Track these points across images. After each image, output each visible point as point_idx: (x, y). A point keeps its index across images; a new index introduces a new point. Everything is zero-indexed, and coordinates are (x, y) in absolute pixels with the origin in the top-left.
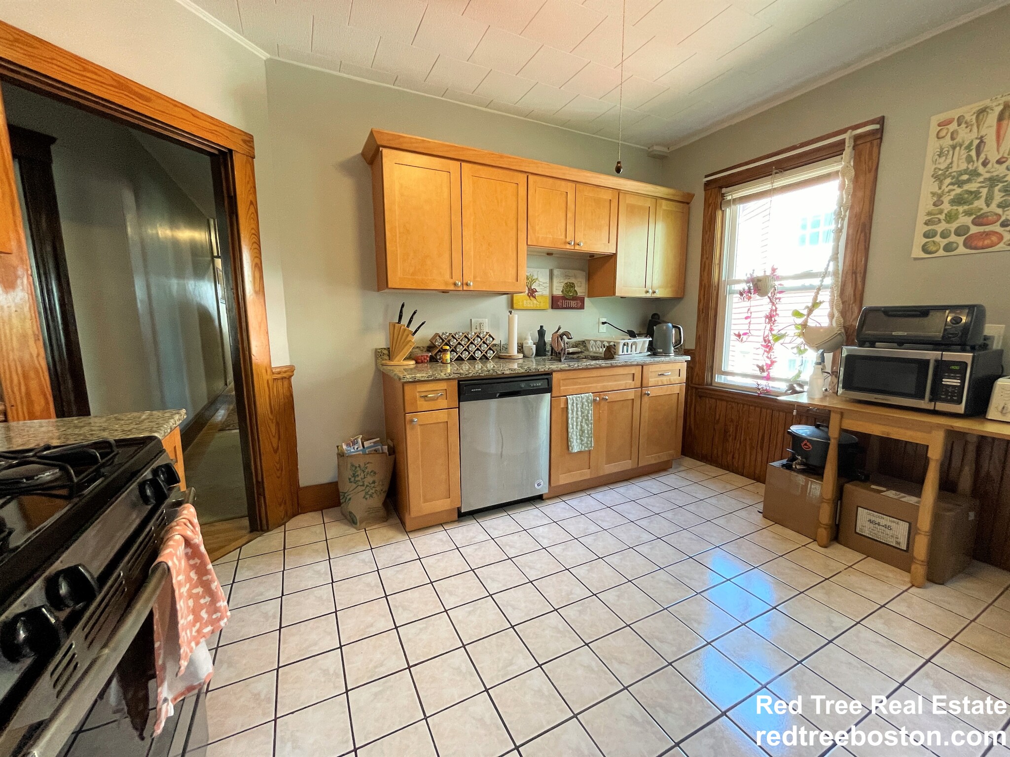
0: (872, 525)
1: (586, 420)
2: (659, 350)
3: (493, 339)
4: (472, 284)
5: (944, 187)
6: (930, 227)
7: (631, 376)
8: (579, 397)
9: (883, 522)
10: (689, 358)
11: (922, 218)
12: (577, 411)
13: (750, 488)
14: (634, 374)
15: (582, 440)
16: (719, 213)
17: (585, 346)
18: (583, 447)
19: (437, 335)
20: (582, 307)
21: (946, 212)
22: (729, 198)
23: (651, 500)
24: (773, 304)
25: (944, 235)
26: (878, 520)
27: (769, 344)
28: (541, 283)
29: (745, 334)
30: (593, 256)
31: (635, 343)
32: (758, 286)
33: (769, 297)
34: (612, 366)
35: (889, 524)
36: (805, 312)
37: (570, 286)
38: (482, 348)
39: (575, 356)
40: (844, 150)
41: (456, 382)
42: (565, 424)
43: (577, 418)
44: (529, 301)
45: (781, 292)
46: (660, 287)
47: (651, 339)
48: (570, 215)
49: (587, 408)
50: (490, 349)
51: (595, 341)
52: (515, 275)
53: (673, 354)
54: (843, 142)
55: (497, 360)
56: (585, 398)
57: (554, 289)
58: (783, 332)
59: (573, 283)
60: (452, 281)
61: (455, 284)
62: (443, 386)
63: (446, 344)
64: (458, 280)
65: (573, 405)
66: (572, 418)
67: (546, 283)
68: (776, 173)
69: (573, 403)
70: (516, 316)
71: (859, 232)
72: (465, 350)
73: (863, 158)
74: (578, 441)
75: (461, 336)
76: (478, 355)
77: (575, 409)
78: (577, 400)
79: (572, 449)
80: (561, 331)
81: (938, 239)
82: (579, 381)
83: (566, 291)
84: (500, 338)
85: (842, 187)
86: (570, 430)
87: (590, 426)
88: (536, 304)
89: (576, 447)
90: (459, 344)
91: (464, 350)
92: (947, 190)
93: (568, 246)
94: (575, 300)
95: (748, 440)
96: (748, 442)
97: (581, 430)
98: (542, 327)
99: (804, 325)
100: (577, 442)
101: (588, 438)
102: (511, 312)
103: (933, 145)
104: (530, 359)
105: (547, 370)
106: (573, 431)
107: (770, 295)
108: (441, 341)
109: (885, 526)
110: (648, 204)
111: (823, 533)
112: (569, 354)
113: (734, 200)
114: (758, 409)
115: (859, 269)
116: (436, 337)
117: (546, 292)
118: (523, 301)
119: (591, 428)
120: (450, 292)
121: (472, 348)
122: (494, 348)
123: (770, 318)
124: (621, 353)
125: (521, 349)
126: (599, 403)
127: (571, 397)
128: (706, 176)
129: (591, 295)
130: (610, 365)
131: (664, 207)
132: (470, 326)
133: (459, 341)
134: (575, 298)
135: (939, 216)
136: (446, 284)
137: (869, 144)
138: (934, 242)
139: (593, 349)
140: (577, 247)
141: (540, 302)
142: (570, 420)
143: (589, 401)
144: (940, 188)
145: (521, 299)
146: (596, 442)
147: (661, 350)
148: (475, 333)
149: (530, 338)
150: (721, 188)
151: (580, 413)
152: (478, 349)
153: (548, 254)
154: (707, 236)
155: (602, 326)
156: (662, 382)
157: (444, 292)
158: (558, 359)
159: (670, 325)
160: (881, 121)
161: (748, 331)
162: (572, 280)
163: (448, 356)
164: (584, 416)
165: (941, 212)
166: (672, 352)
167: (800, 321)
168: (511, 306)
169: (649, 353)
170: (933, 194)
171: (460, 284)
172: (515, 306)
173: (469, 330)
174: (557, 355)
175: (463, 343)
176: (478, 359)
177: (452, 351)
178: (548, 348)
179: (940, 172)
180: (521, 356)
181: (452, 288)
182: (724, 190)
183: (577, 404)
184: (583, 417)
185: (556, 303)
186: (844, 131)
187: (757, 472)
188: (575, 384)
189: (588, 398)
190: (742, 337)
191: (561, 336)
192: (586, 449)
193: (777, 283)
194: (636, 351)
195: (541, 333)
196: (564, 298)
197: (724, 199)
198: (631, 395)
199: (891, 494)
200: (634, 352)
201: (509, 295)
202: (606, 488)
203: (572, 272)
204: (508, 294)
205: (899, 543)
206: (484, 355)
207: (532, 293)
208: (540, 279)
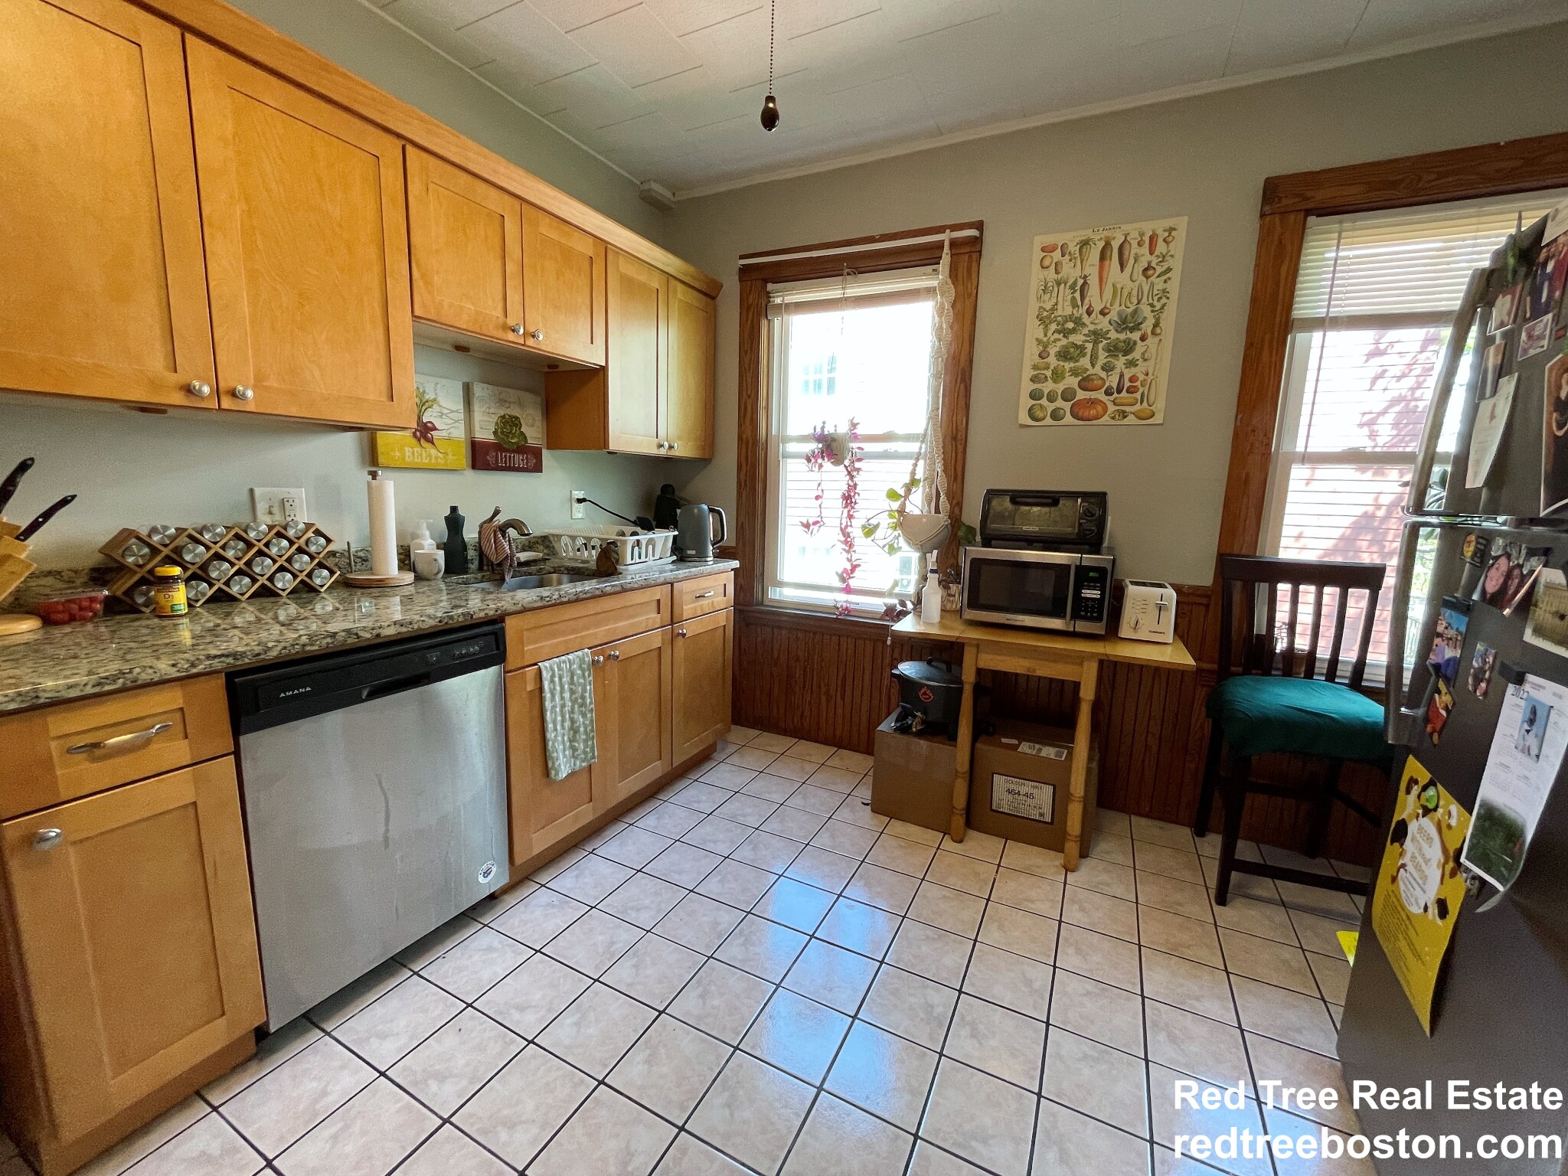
0: (1010, 797)
1: (581, 706)
2: (689, 552)
3: (329, 541)
4: (250, 394)
5: (1049, 334)
6: (1036, 386)
7: (655, 604)
8: (564, 662)
9: (1024, 790)
10: (736, 564)
11: (1028, 373)
12: (562, 691)
13: (835, 762)
14: (659, 601)
15: (574, 749)
16: (764, 323)
17: (547, 547)
18: (578, 763)
19: (127, 534)
20: (538, 468)
21: (1052, 367)
22: (778, 301)
23: (706, 829)
24: (852, 477)
25: (1051, 398)
26: (1017, 789)
27: (849, 539)
28: (445, 411)
29: (815, 523)
30: (557, 367)
31: (651, 541)
32: (831, 448)
33: (846, 467)
34: (624, 590)
35: (1031, 791)
36: (902, 492)
37: (509, 424)
38: (297, 566)
39: (533, 568)
40: (941, 257)
41: (221, 681)
42: (538, 722)
43: (563, 706)
44: (417, 449)
45: (860, 460)
46: (679, 438)
47: (676, 533)
48: (511, 268)
49: (581, 681)
50: (321, 565)
51: (573, 538)
52: (383, 386)
53: (712, 559)
54: (940, 246)
55: (344, 593)
56: (577, 661)
57: (477, 428)
58: (874, 522)
59: (517, 418)
60: (173, 378)
61: (188, 390)
62: (171, 699)
63: (170, 561)
64: (198, 378)
65: (552, 681)
66: (554, 707)
67: (456, 411)
68: (848, 274)
69: (553, 676)
70: (390, 485)
71: (959, 381)
72: (239, 572)
73: (960, 275)
74: (567, 753)
75: (222, 536)
76: (285, 582)
77: (558, 688)
78: (560, 669)
79: (557, 774)
80: (501, 519)
81: (1044, 402)
82: (562, 626)
83: (502, 433)
84: (346, 535)
85: (940, 311)
86: (550, 735)
87: (589, 715)
88: (436, 458)
89: (563, 766)
90: (218, 557)
91: (236, 574)
92: (1052, 339)
93: (511, 336)
94: (523, 453)
95: (822, 686)
96: (823, 690)
97: (572, 728)
98: (454, 509)
99: (901, 511)
100: (565, 756)
101: (586, 741)
102: (374, 475)
103: (1037, 277)
104: (433, 583)
105: (491, 613)
106: (556, 736)
107: (847, 462)
108: (146, 550)
109: (1026, 795)
110: (655, 285)
111: (959, 821)
112: (521, 564)
113: (787, 305)
114: (835, 639)
115: (959, 435)
116: (126, 539)
117: (459, 433)
118: (402, 450)
119: (592, 721)
120: (171, 412)
121: (264, 567)
122: (329, 563)
123: (849, 499)
124: (629, 561)
125: (406, 560)
126: (603, 669)
127: (547, 664)
128: (742, 257)
129: (554, 442)
130: (619, 589)
131: (680, 296)
132: (248, 506)
133: (217, 548)
134: (523, 449)
135: (1045, 372)
136: (155, 384)
137: (966, 257)
138: (1041, 405)
139: (567, 552)
140: (530, 342)
141: (446, 454)
142: (548, 713)
143: (585, 666)
144: (1046, 335)
145: (396, 445)
146: (603, 748)
147: (693, 552)
148: (271, 528)
149: (427, 533)
150: (766, 281)
151: (567, 695)
152: (282, 569)
153: (460, 348)
154: (747, 360)
155: (576, 505)
156: (702, 610)
157: (145, 408)
158: (498, 577)
159: (705, 507)
160: (979, 226)
161: (819, 519)
162: (515, 412)
163: (180, 596)
164: (576, 699)
165: (1047, 368)
166: (711, 554)
167: (896, 505)
168: (372, 458)
169: (675, 558)
170: (1039, 341)
171: (206, 390)
172: (381, 460)
173: (246, 519)
174: (494, 570)
175: (230, 554)
176: (284, 594)
177: (194, 577)
178: (471, 553)
179: (1045, 314)
180: (409, 577)
181: (178, 398)
182: (770, 287)
183: (560, 679)
184: (574, 702)
185: (482, 457)
186: (940, 230)
187: (838, 734)
188: (554, 635)
189: (582, 660)
190: (811, 528)
191: (503, 529)
192: (583, 764)
193: (855, 445)
194: (653, 556)
195: (454, 521)
196: (498, 447)
197: (770, 301)
198: (656, 640)
199: (1025, 748)
200: (652, 558)
201: (365, 433)
202: (621, 826)
203: (512, 394)
204: (361, 429)
205: (1041, 815)
206: (302, 581)
207: (424, 432)
208: (442, 400)
